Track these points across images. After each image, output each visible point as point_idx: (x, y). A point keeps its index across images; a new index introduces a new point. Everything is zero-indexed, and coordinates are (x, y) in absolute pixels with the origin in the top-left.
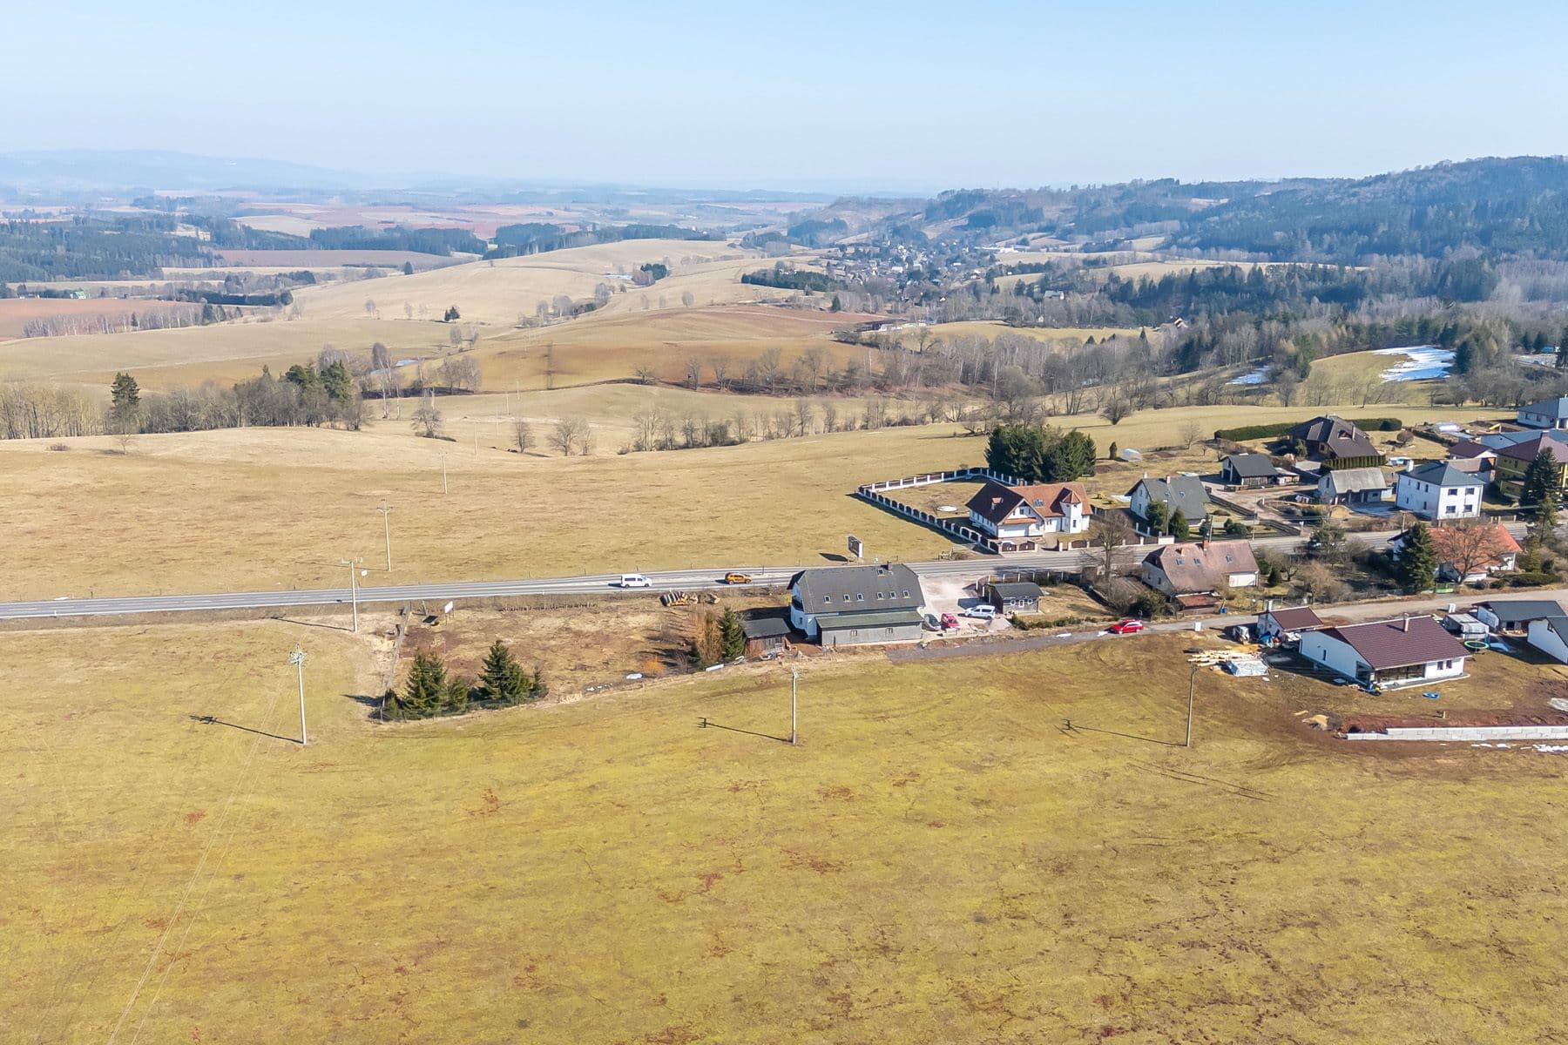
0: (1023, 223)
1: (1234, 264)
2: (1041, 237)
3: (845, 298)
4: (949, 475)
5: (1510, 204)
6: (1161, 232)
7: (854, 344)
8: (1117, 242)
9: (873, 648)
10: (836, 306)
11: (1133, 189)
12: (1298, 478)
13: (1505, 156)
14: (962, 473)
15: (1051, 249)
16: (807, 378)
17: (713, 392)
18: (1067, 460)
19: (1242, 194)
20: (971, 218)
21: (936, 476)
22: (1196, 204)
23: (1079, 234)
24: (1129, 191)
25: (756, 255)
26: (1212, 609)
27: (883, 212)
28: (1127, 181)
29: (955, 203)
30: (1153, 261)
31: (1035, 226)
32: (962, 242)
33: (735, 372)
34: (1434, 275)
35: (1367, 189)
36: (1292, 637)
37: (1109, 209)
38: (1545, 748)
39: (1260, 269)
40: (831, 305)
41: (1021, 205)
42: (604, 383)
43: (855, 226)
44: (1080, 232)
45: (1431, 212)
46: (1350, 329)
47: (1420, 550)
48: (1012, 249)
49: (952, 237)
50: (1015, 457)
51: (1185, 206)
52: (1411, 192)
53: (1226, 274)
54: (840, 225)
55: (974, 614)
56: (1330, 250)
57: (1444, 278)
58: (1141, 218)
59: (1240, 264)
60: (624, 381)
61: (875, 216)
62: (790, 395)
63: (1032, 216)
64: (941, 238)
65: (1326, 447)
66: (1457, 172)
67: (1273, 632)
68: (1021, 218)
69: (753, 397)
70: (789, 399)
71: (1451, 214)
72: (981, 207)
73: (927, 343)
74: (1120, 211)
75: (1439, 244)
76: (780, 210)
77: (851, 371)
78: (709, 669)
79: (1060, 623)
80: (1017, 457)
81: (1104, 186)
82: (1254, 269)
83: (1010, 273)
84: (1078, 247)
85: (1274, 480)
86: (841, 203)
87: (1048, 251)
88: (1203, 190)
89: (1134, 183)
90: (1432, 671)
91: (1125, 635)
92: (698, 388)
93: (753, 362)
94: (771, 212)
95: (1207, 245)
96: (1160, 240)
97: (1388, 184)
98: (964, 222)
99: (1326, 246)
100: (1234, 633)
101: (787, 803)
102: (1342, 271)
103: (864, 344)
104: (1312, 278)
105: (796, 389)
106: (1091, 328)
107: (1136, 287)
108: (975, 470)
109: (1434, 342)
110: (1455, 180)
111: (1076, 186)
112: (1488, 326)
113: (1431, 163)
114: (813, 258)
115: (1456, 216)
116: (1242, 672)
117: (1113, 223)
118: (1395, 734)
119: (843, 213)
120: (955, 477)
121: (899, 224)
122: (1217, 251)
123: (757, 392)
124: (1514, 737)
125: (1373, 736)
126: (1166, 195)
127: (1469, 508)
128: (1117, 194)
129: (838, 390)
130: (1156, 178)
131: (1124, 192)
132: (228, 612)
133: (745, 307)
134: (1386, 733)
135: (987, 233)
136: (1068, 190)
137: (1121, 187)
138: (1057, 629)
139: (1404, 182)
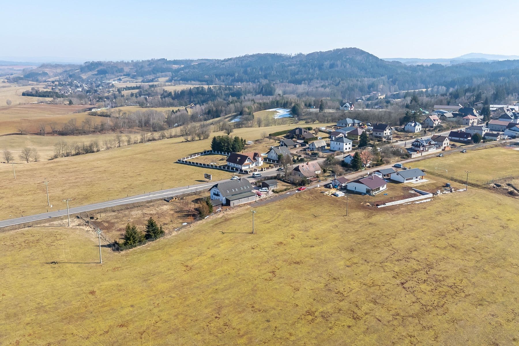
0: (117, 73)
1: (202, 86)
2: (125, 78)
3: (74, 100)
4: (202, 153)
5: (268, 67)
6: (166, 76)
7: (95, 115)
8: (153, 79)
9: (244, 204)
10: (71, 103)
11: (153, 62)
12: (300, 145)
13: (262, 53)
14: (205, 152)
15: (131, 82)
16: (86, 128)
17: (52, 136)
18: (239, 145)
19: (188, 63)
20: (98, 71)
21: (198, 154)
22: (174, 67)
23: (138, 77)
24: (152, 63)
25: (16, 85)
26: (317, 181)
27: (62, 69)
28: (150, 59)
29: (90, 66)
30: (171, 85)
31: (122, 74)
32: (96, 79)
33: (59, 128)
34: (259, 88)
35: (226, 62)
36: (343, 185)
37: (147, 69)
38: (417, 203)
39: (211, 87)
40: (68, 103)
41: (116, 67)
42: (4, 135)
43: (52, 74)
44: (139, 76)
45: (249, 69)
46: (259, 104)
47: (358, 159)
48: (116, 82)
49: (92, 78)
50: (223, 146)
51: (171, 67)
52: (240, 63)
53: (201, 89)
54: (45, 74)
55: (262, 191)
56: (223, 81)
57: (262, 89)
58: (158, 71)
59: (204, 86)
60: (13, 134)
61: (59, 70)
62: (82, 135)
63: (121, 70)
64: (89, 78)
65: (301, 136)
66: (251, 58)
67: (337, 184)
68: (116, 71)
69: (68, 136)
70: (82, 136)
71: (254, 70)
72: (100, 68)
73: (121, 114)
74: (150, 69)
75: (254, 79)
76: (15, 69)
77: (102, 125)
78: (205, 218)
79: (286, 190)
80: (224, 145)
81: (142, 61)
82: (208, 87)
83: (125, 90)
84: (140, 81)
85: (295, 146)
86: (43, 66)
87: (130, 82)
88: (175, 62)
89: (152, 60)
90: (381, 189)
91: (302, 191)
92: (45, 135)
93: (66, 124)
94: (11, 69)
95: (185, 80)
96: (167, 78)
97: (232, 61)
98: (96, 73)
99: (222, 80)
100: (328, 186)
101: (270, 249)
102: (234, 87)
103: (99, 116)
104: (226, 90)
105: (83, 132)
106: (166, 107)
107: (173, 94)
108: (208, 151)
109: (281, 107)
110: (251, 60)
111: (133, 61)
112: (296, 101)
113: (244, 55)
114: (44, 86)
115: (256, 71)
116: (340, 196)
117: (149, 73)
118: (388, 204)
119: (46, 69)
120: (203, 154)
121: (71, 73)
122: (191, 82)
123: (69, 135)
124: (410, 201)
125: (383, 206)
126: (164, 64)
127: (349, 148)
128: (148, 63)
129: (99, 132)
130: (159, 58)
131: (151, 63)
132: (8, 227)
133: (34, 105)
134: (385, 205)
135: (105, 76)
136: (130, 62)
137: (148, 61)
138: (285, 192)
139: (237, 61)
